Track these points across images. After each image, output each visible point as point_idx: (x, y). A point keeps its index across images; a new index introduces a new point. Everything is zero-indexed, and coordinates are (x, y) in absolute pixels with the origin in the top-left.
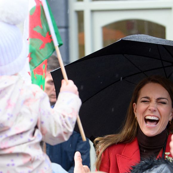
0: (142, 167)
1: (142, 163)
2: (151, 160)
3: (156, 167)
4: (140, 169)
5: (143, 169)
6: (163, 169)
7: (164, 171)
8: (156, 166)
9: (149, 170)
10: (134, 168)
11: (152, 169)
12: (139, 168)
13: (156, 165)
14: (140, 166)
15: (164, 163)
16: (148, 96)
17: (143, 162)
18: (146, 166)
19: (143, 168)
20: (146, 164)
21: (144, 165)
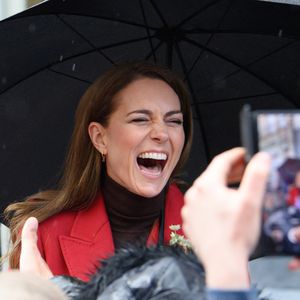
0: (121, 261)
1: (123, 255)
2: (141, 247)
3: (152, 264)
4: (118, 268)
5: (123, 268)
6: (166, 268)
7: (168, 272)
8: (151, 261)
9: (135, 269)
10: (104, 264)
11: (143, 267)
12: (117, 264)
13: (152, 257)
14: (117, 259)
15: (170, 255)
16: (147, 108)
17: (125, 251)
18: (132, 261)
19: (125, 265)
20: (132, 255)
21: (127, 258)
